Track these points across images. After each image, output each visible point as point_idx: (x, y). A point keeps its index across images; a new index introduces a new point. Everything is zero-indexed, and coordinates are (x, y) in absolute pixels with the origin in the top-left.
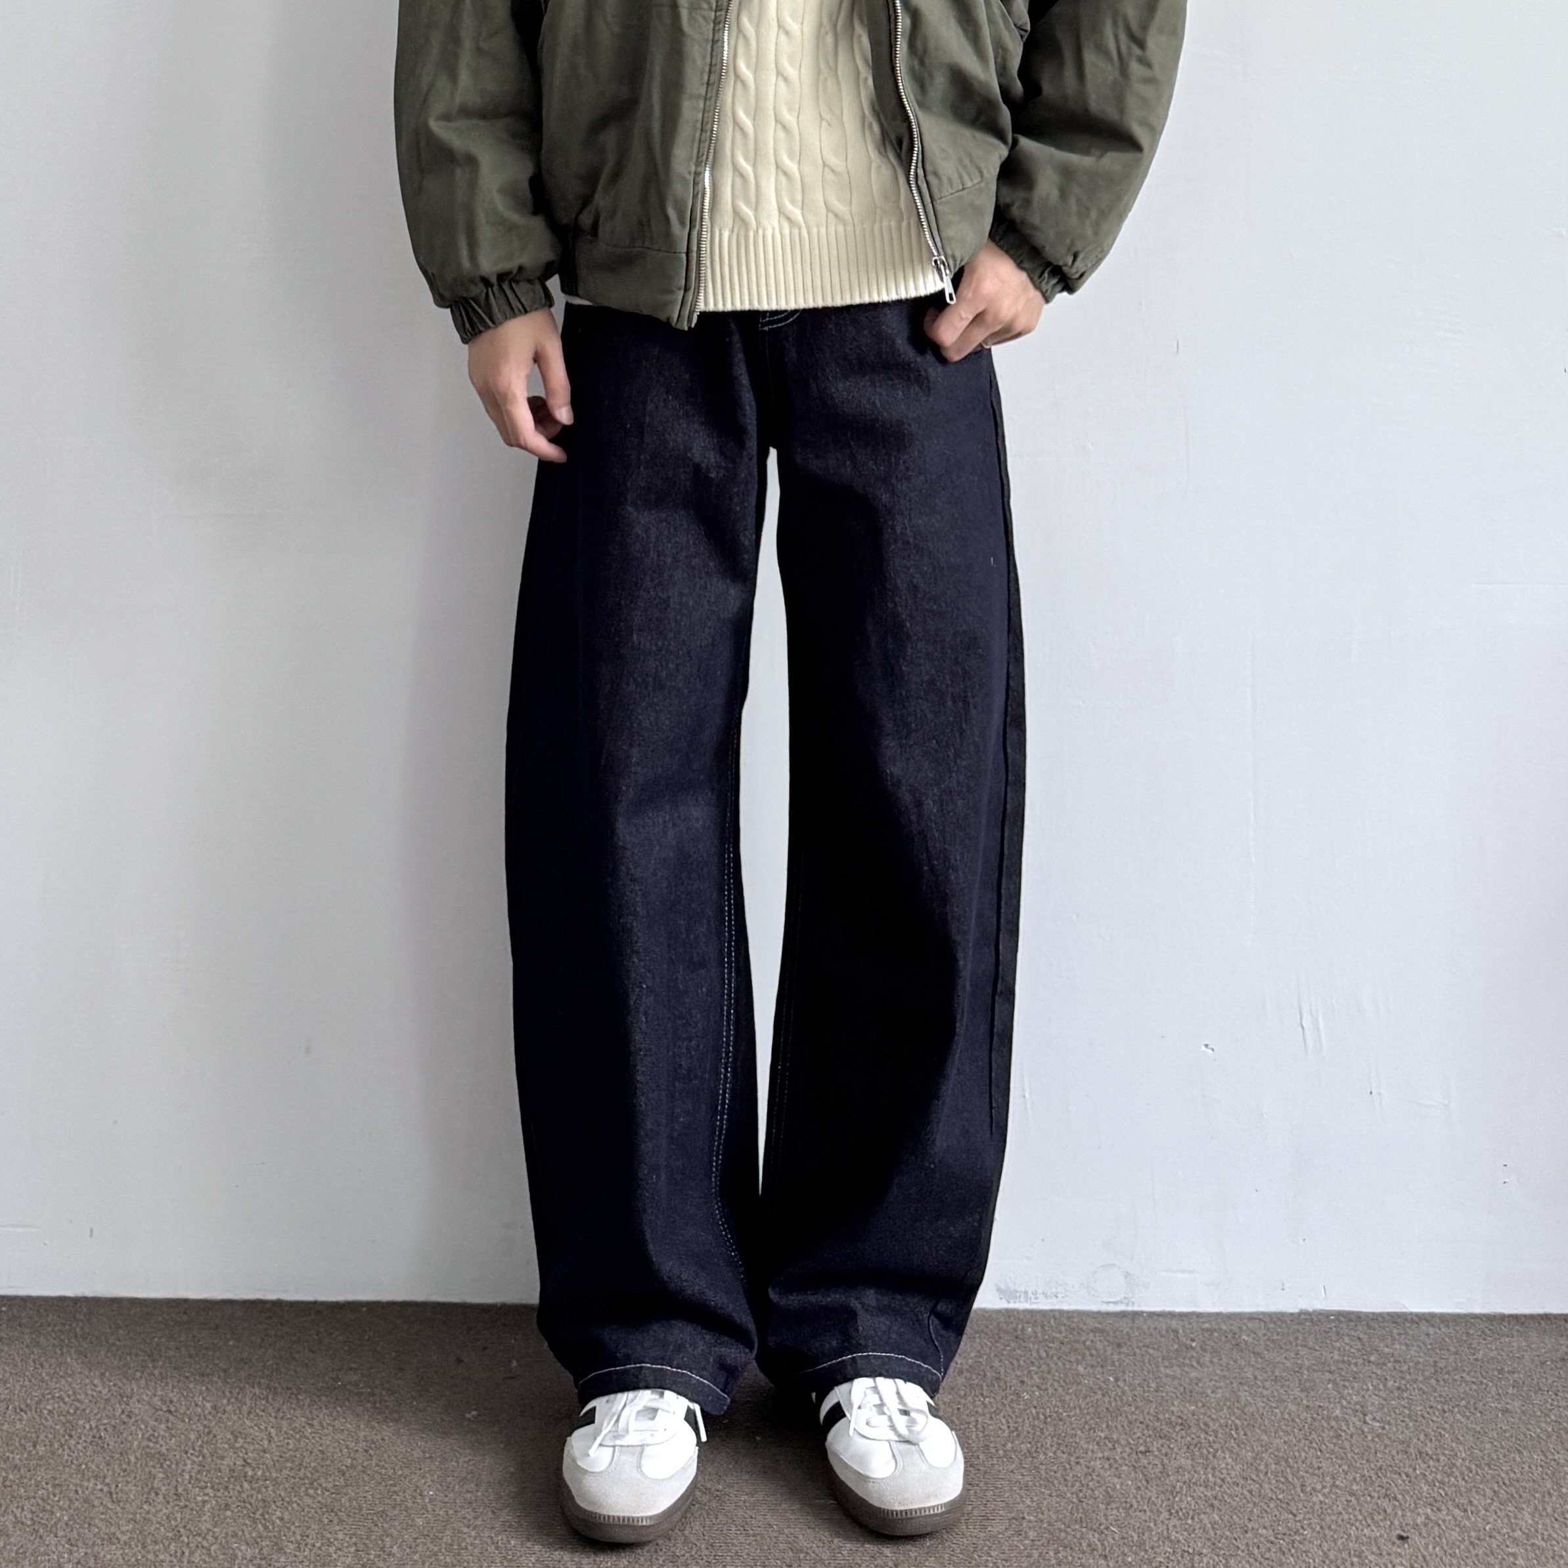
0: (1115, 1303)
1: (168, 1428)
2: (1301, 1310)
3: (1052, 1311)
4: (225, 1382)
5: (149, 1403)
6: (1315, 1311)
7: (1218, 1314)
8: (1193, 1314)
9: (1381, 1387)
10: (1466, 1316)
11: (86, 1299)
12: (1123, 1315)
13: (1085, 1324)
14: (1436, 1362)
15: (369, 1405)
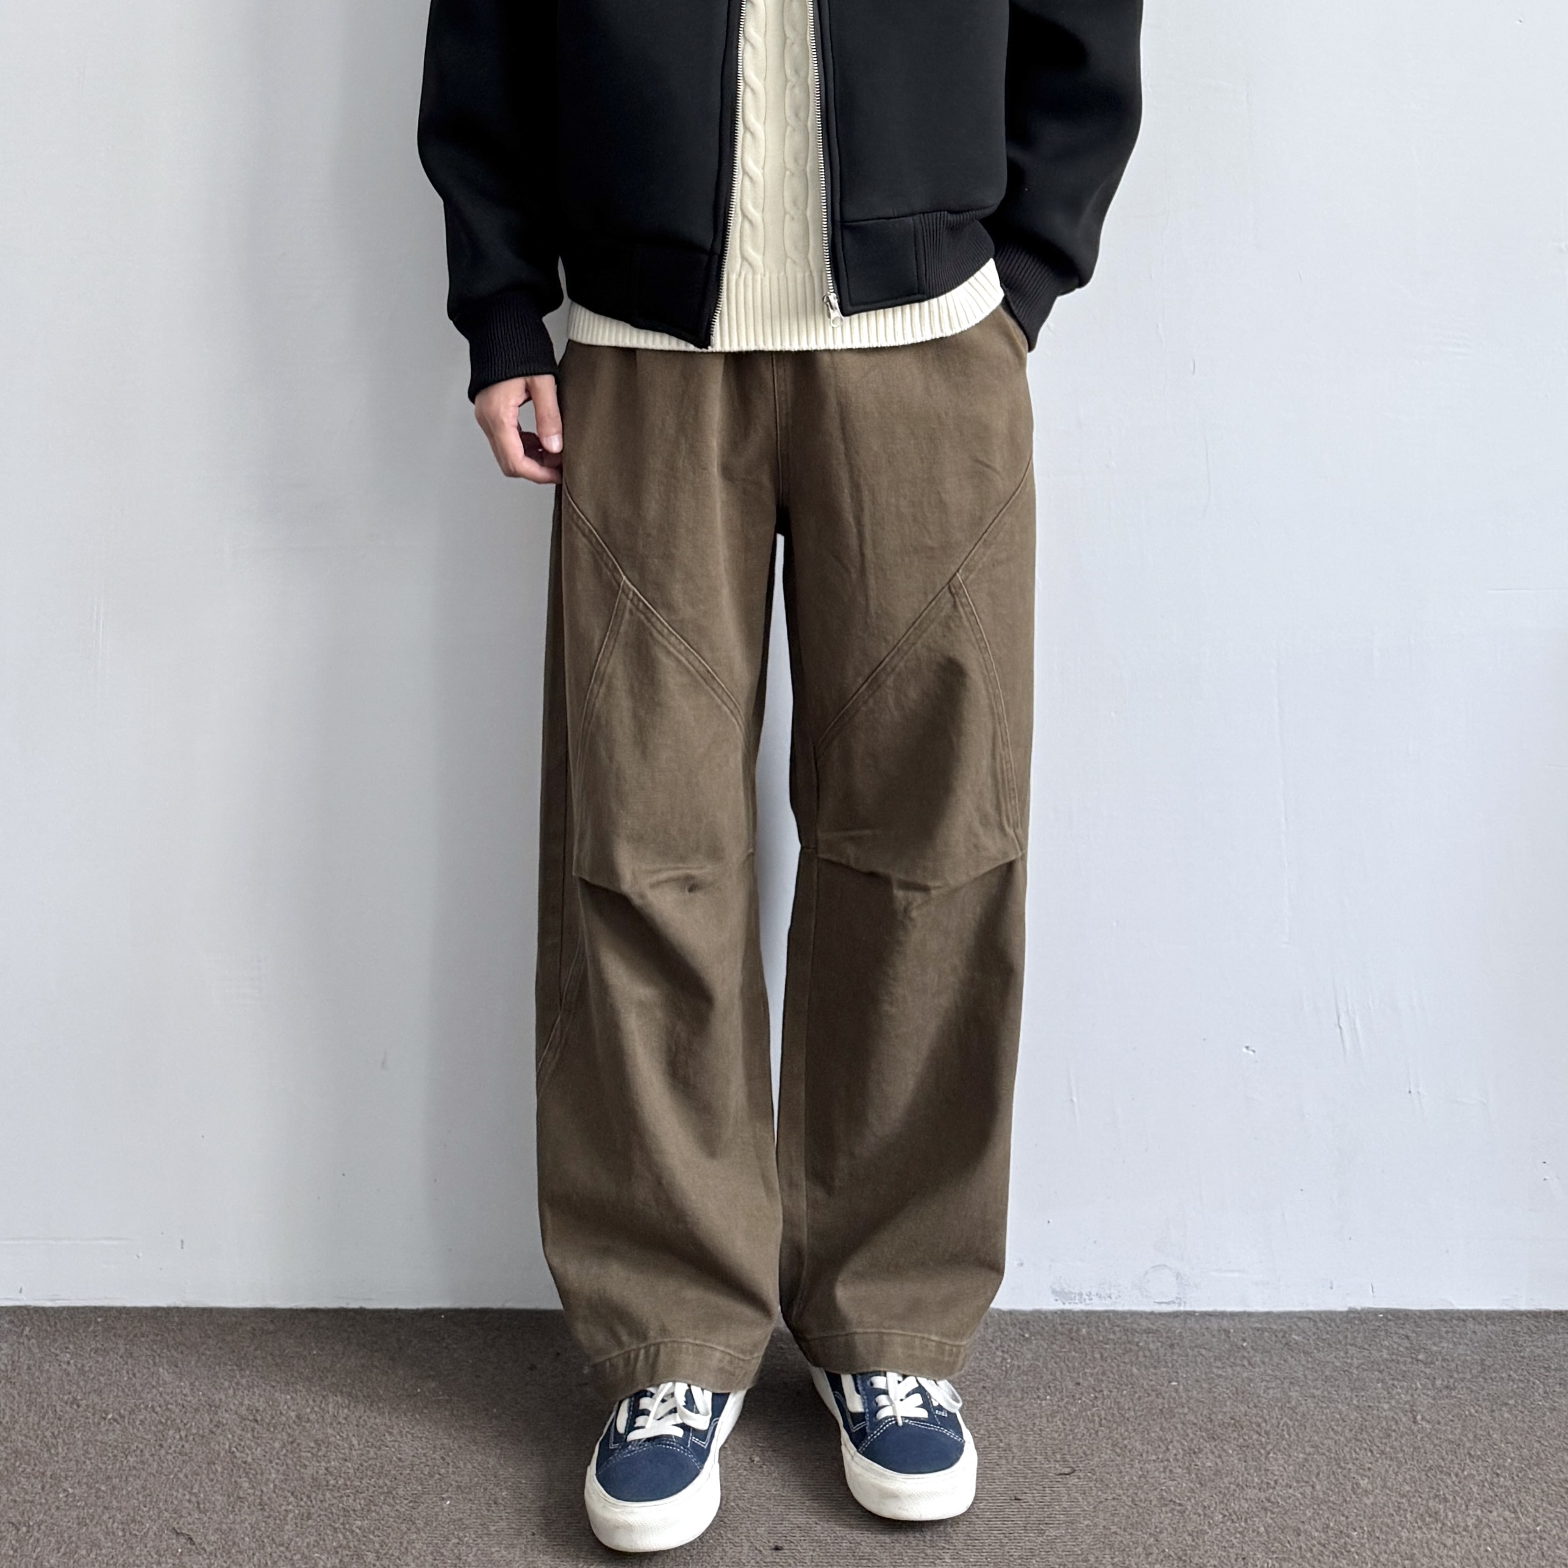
0: (1166, 1303)
1: (253, 1437)
2: (1350, 1308)
3: (1106, 1312)
4: (309, 1390)
5: (236, 1413)
6: (1363, 1310)
7: (1268, 1314)
8: (1244, 1313)
9: (1430, 1386)
10: (1512, 1312)
11: (178, 1309)
12: (1175, 1315)
13: (1139, 1325)
14: (1483, 1360)
15: (447, 1413)
